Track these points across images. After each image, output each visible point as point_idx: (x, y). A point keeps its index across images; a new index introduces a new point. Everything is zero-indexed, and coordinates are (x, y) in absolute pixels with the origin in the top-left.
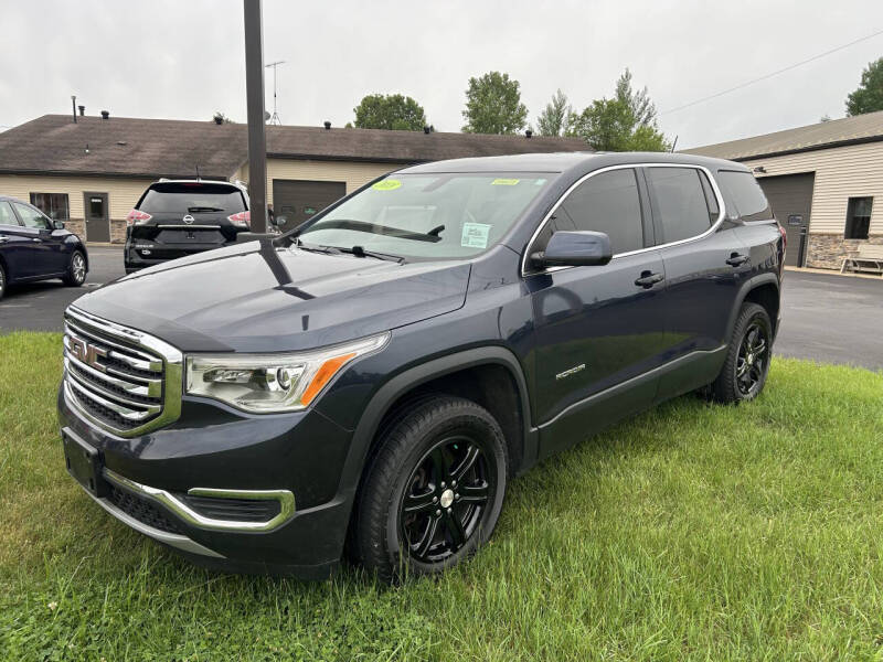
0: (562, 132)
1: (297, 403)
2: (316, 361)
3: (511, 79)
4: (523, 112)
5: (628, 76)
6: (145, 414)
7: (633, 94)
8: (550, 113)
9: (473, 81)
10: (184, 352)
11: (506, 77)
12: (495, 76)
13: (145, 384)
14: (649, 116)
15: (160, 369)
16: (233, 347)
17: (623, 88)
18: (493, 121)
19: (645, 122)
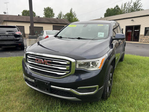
0: (62, 18)
1: (98, 68)
2: (101, 59)
3: (51, 8)
4: (54, 14)
5: (72, 9)
6: (65, 73)
7: (73, 12)
8: (59, 15)
9: (45, 8)
10: (75, 60)
11: (50, 8)
12: (49, 8)
13: (65, 67)
14: (75, 16)
15: (69, 63)
16: (86, 58)
17: (71, 11)
18: (49, 16)
19: (75, 17)
